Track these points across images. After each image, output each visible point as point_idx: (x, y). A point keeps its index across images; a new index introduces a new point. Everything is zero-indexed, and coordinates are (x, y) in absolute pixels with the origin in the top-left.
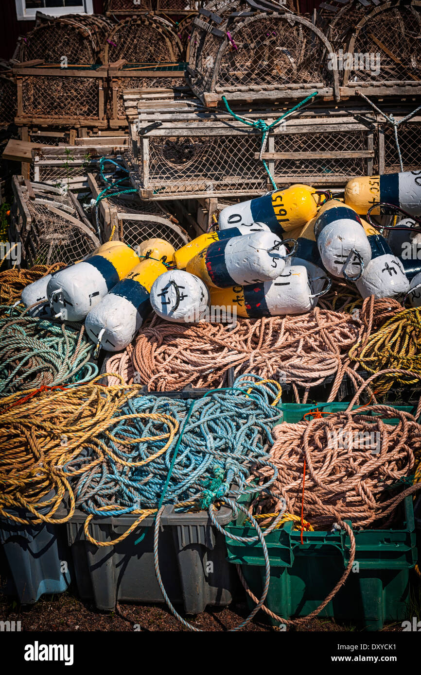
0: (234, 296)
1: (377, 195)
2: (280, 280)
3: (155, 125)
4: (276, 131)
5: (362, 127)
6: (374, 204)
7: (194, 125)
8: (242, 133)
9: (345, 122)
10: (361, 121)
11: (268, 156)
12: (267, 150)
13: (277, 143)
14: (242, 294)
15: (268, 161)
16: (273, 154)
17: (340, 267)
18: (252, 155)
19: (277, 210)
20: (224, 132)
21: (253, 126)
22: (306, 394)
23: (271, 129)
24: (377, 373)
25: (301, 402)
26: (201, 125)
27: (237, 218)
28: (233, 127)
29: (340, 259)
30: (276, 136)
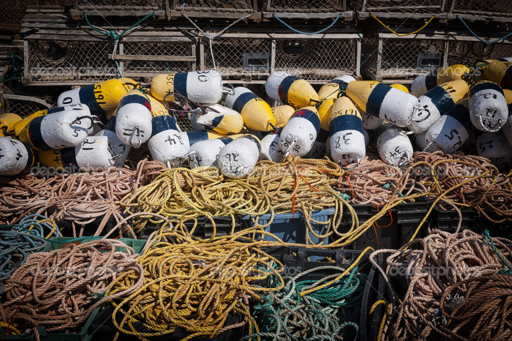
0: (54, 157)
1: (171, 87)
2: (86, 146)
3: (33, 31)
4: (125, 39)
5: (187, 39)
6: (169, 93)
7: (63, 32)
8: (99, 40)
9: (175, 36)
10: (187, 35)
11: (118, 57)
12: (118, 53)
13: (126, 48)
14: (59, 155)
15: (119, 61)
16: (122, 55)
17: (128, 138)
18: (107, 56)
19: (97, 95)
20: (85, 39)
21: (106, 35)
22: (82, 230)
23: (120, 38)
24: (133, 215)
25: (78, 236)
26: (68, 32)
27: (70, 100)
28: (93, 35)
29: (127, 132)
30: (125, 44)
